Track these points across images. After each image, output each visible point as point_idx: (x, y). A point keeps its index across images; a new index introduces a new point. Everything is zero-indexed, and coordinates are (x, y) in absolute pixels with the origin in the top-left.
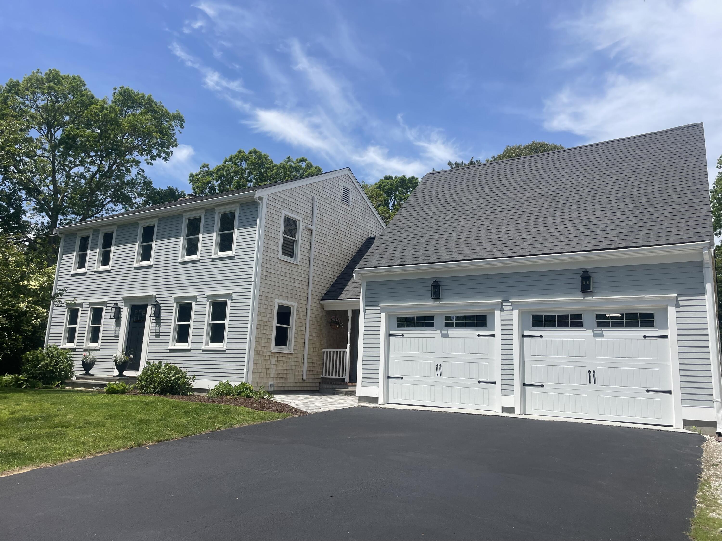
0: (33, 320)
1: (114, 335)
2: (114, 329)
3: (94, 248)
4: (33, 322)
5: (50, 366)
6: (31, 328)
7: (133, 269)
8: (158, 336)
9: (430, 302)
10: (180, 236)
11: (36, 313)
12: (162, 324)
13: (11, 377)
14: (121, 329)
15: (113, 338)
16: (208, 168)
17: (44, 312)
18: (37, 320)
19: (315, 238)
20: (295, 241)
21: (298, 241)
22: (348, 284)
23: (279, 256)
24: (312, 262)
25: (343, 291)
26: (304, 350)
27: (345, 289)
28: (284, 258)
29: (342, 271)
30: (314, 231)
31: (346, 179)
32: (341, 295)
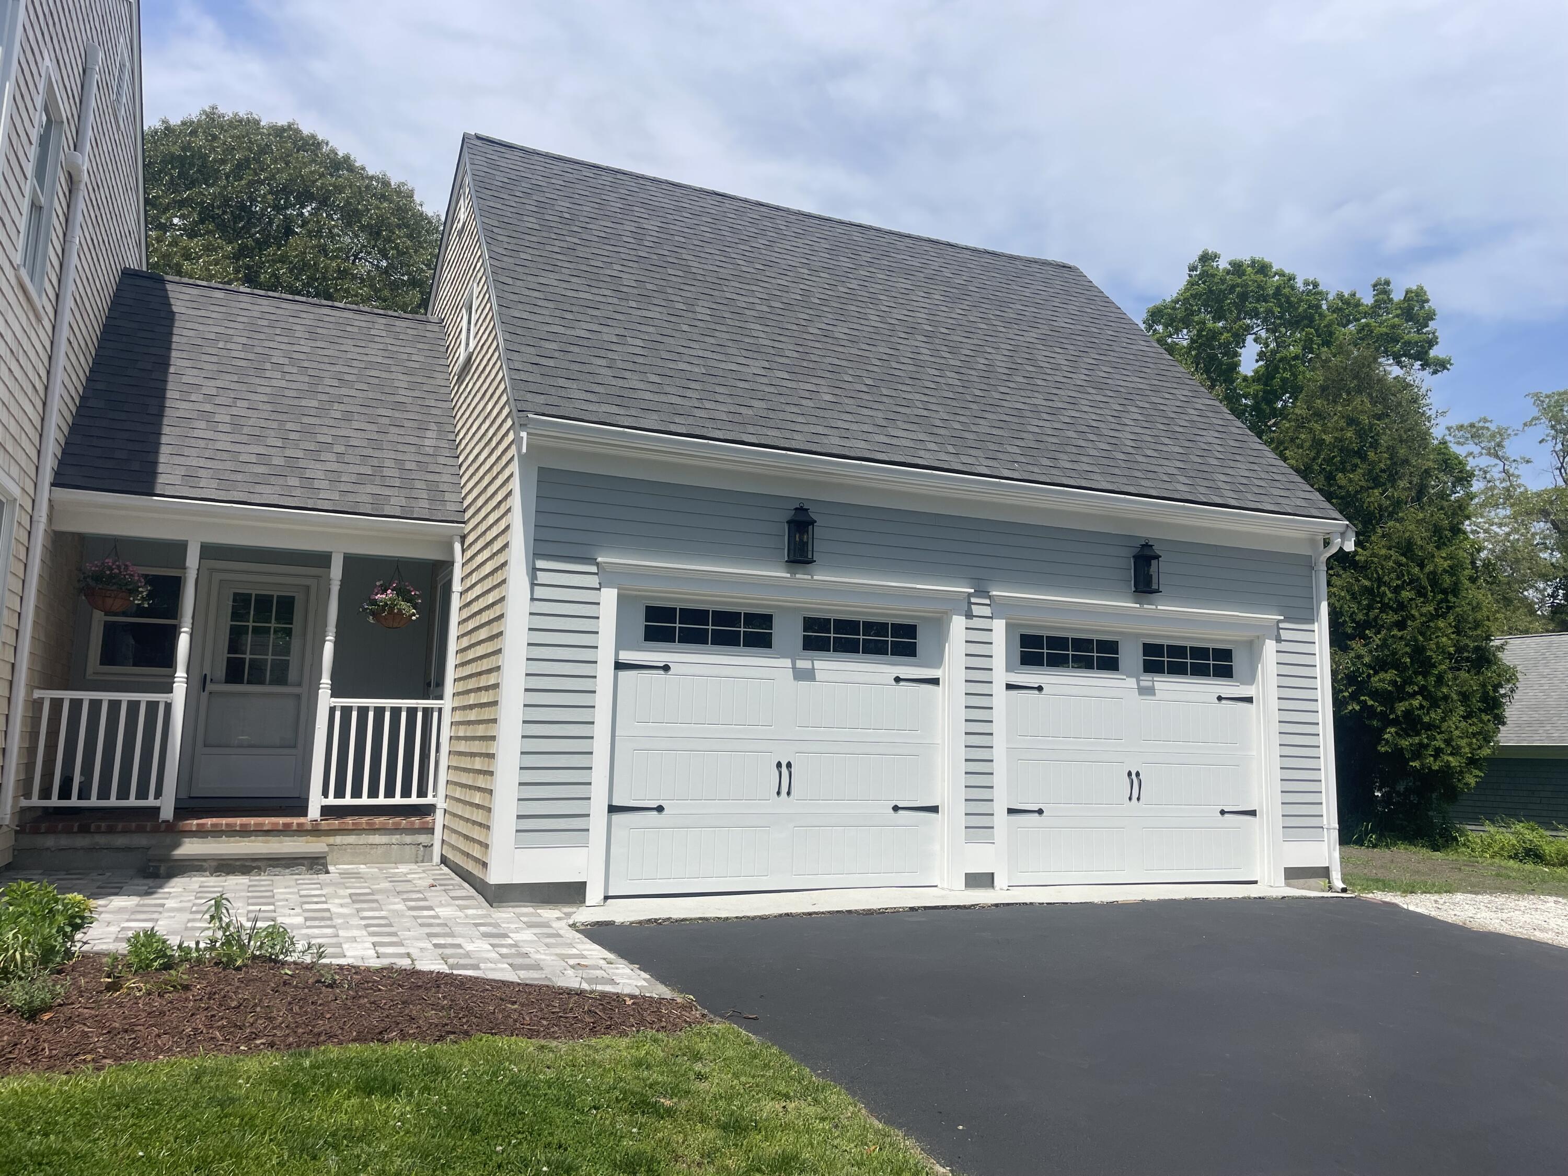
9: (780, 573)
19: (80, 218)
20: (36, 207)
21: (45, 212)
22: (164, 440)
23: (18, 259)
24: (67, 317)
25: (155, 463)
26: (9, 699)
27: (162, 459)
28: (24, 273)
29: (88, 379)
30: (82, 186)
31: (126, 23)
32: (161, 479)
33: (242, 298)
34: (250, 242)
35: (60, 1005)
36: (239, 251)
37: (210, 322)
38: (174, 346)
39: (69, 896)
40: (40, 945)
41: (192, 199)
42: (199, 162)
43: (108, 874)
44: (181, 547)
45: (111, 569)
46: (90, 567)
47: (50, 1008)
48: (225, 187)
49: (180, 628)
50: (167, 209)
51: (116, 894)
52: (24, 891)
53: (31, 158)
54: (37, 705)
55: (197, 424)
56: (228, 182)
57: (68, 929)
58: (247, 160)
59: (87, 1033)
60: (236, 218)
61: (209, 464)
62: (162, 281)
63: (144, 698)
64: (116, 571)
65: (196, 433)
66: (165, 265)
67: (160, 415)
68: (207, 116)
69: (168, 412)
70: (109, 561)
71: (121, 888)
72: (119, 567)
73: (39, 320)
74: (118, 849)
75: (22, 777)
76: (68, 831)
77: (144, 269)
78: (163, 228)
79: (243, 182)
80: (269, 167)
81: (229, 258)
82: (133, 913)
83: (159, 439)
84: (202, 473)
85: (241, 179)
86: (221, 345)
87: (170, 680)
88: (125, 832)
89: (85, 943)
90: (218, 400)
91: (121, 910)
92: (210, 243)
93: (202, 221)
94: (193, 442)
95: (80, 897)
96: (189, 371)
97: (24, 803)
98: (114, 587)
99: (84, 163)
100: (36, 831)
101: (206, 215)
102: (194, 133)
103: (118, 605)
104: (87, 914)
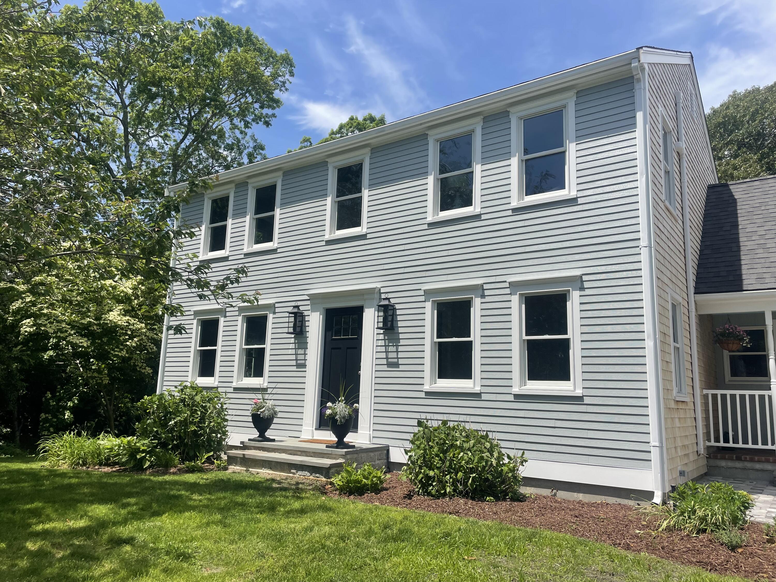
0: (126, 340)
1: (294, 363)
2: (293, 352)
3: (240, 213)
4: (128, 343)
5: (191, 423)
6: (125, 353)
7: (324, 243)
8: (396, 365)
10: (425, 174)
11: (130, 329)
12: (402, 342)
13: (116, 441)
14: (308, 351)
15: (294, 368)
16: (310, 142)
17: (142, 328)
18: (132, 340)
19: (686, 171)
20: (667, 173)
21: (671, 173)
22: (743, 262)
23: (663, 198)
24: (688, 216)
25: (740, 275)
26: (693, 394)
27: (744, 272)
28: (667, 203)
29: (701, 242)
30: (684, 156)
31: (690, 75)
32: (745, 282)
33: (770, 181)
34: (766, 150)
35: (745, 546)
36: (761, 156)
37: (755, 198)
38: (739, 215)
39: (740, 492)
40: (730, 514)
41: (732, 140)
42: (732, 121)
43: (755, 483)
44: (762, 315)
45: (728, 330)
46: (719, 330)
47: (741, 547)
48: (748, 128)
49: (768, 356)
50: (721, 149)
51: (761, 493)
52: (718, 487)
53: (661, 153)
54: (705, 397)
55: (758, 251)
56: (749, 125)
57: (742, 508)
58: (757, 110)
59: (761, 562)
60: (756, 140)
61: (769, 270)
62: (727, 185)
63: (757, 393)
64: (731, 330)
65: (758, 256)
66: (725, 176)
67: (739, 251)
68: (732, 97)
69: (742, 248)
70: (727, 326)
71: (763, 490)
72: (732, 328)
73: (676, 221)
74: (757, 470)
75: (705, 431)
76: (731, 459)
77: (717, 182)
78: (720, 159)
79: (756, 122)
80: (769, 108)
81: (756, 162)
82: (772, 504)
83: (740, 263)
84: (765, 275)
85: (755, 121)
86: (763, 208)
87: (768, 383)
88: (759, 461)
89: (752, 517)
90: (767, 237)
91: (765, 502)
92: (745, 158)
93: (739, 149)
94: (757, 261)
95: (745, 493)
96: (748, 226)
97: (708, 444)
98: (732, 339)
99: (683, 145)
100: (716, 458)
101: (741, 145)
102: (728, 108)
103: (735, 347)
104: (750, 502)
